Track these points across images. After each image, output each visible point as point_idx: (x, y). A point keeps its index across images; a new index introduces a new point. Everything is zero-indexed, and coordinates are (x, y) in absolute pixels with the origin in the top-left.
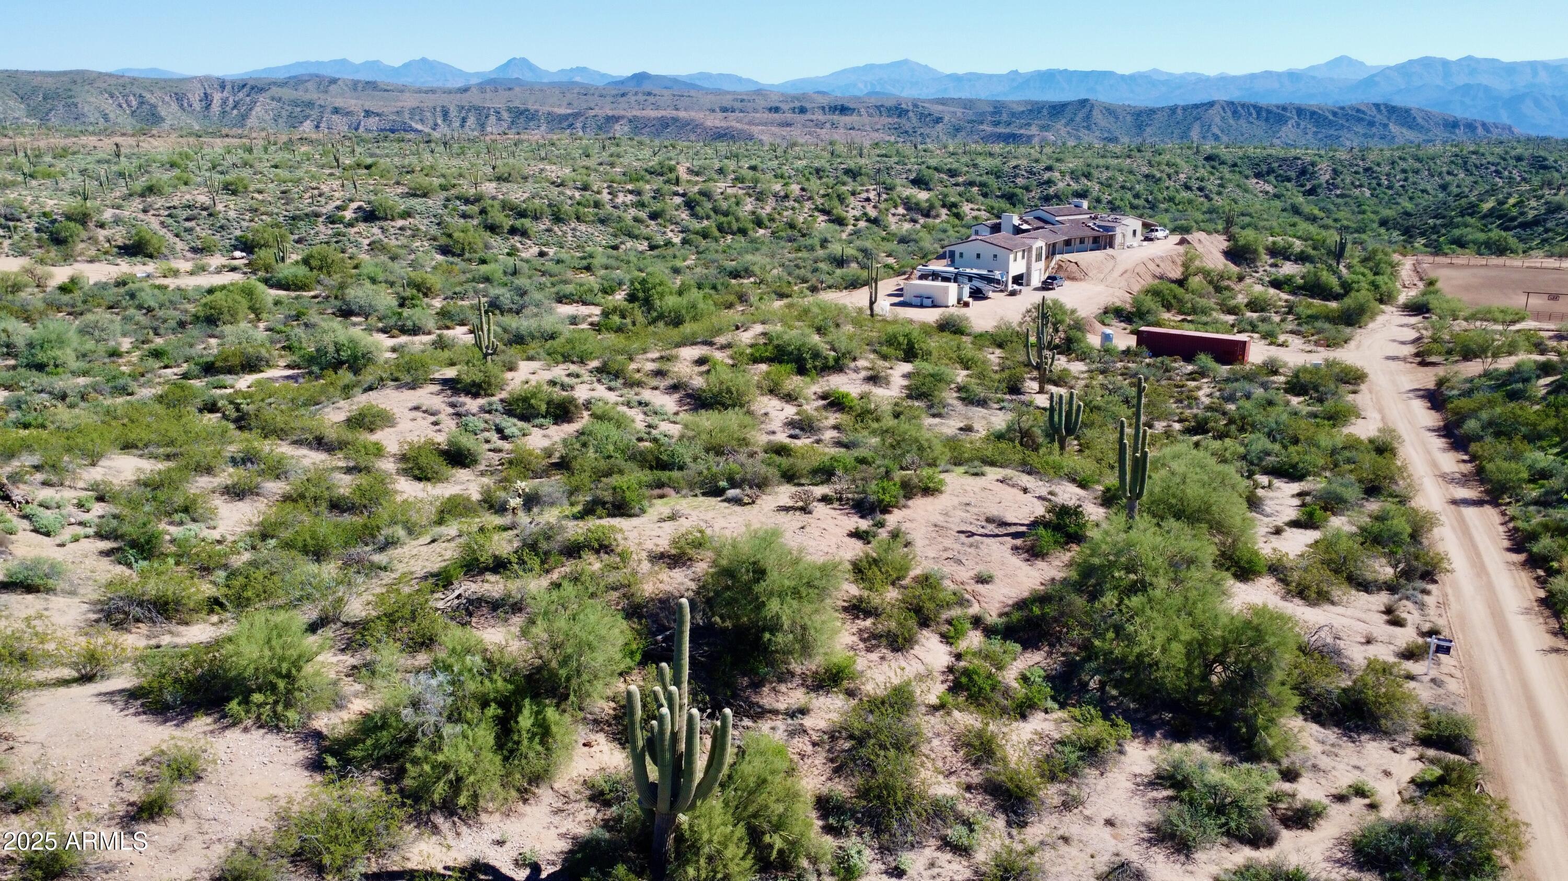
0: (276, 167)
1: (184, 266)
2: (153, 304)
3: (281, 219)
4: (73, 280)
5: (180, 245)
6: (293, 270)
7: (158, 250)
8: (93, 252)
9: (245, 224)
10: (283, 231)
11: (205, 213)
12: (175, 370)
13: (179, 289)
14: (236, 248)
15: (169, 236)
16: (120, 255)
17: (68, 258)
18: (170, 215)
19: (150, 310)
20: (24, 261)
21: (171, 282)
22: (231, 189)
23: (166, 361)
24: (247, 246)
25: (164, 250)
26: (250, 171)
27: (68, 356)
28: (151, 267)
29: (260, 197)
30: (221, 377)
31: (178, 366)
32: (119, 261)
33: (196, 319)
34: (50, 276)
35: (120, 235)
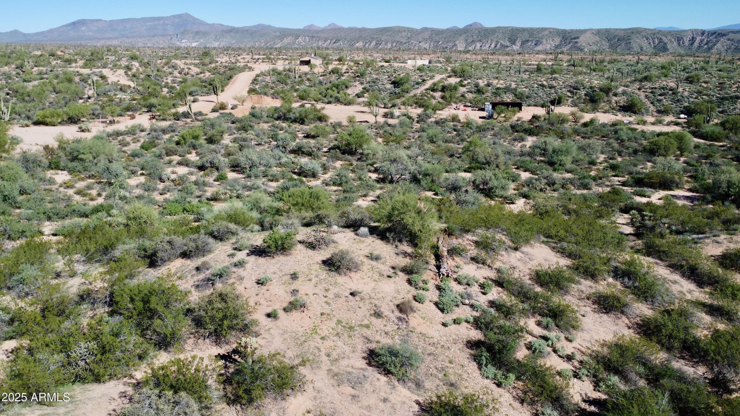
0: (720, 71)
1: (650, 119)
2: (625, 138)
3: (714, 98)
4: (592, 121)
5: (652, 108)
6: (713, 128)
7: (639, 110)
8: (607, 108)
9: (692, 100)
10: (713, 105)
11: (671, 92)
12: (620, 179)
13: (643, 131)
14: (682, 112)
15: (648, 103)
16: (620, 111)
17: (594, 110)
18: (652, 92)
19: (622, 141)
20: (575, 109)
21: (640, 128)
22: (690, 80)
23: (617, 172)
24: (689, 112)
25: (643, 110)
26: (704, 72)
27: (567, 161)
28: (633, 118)
29: (705, 85)
30: (645, 189)
31: (623, 177)
32: (618, 113)
33: (645, 150)
34: (582, 117)
35: (622, 100)
